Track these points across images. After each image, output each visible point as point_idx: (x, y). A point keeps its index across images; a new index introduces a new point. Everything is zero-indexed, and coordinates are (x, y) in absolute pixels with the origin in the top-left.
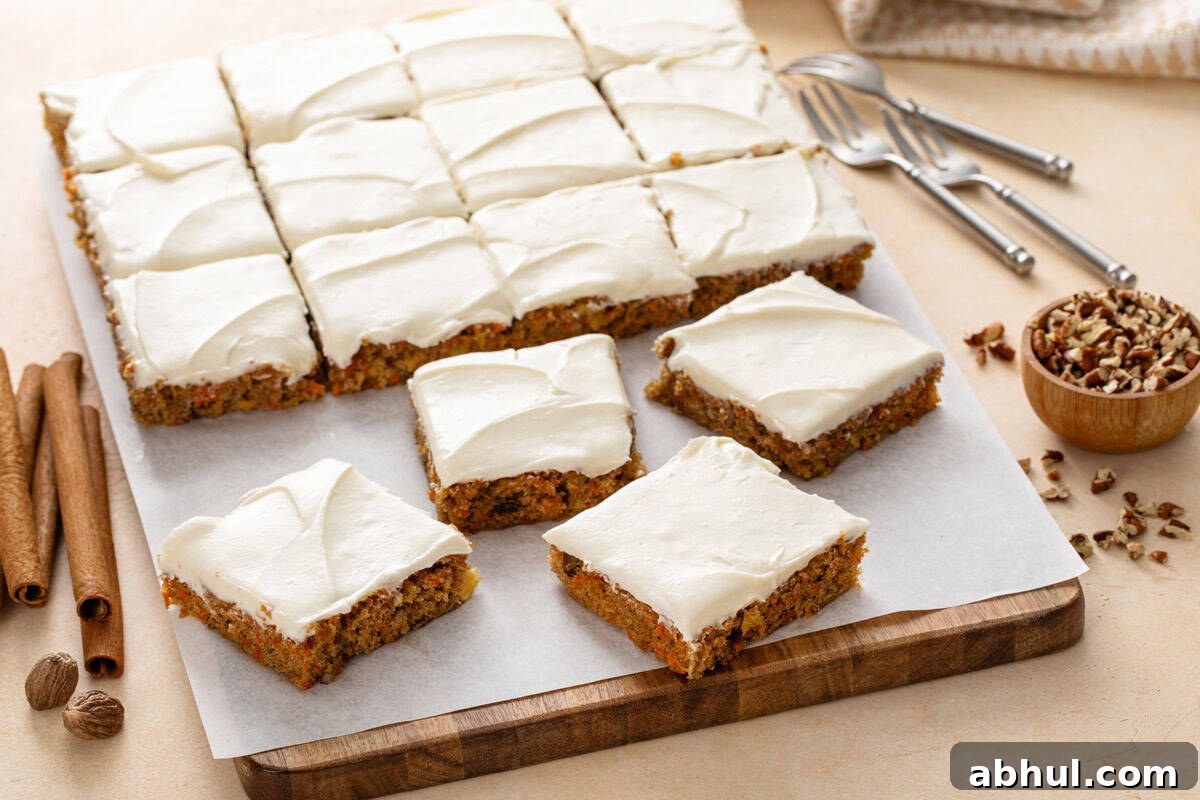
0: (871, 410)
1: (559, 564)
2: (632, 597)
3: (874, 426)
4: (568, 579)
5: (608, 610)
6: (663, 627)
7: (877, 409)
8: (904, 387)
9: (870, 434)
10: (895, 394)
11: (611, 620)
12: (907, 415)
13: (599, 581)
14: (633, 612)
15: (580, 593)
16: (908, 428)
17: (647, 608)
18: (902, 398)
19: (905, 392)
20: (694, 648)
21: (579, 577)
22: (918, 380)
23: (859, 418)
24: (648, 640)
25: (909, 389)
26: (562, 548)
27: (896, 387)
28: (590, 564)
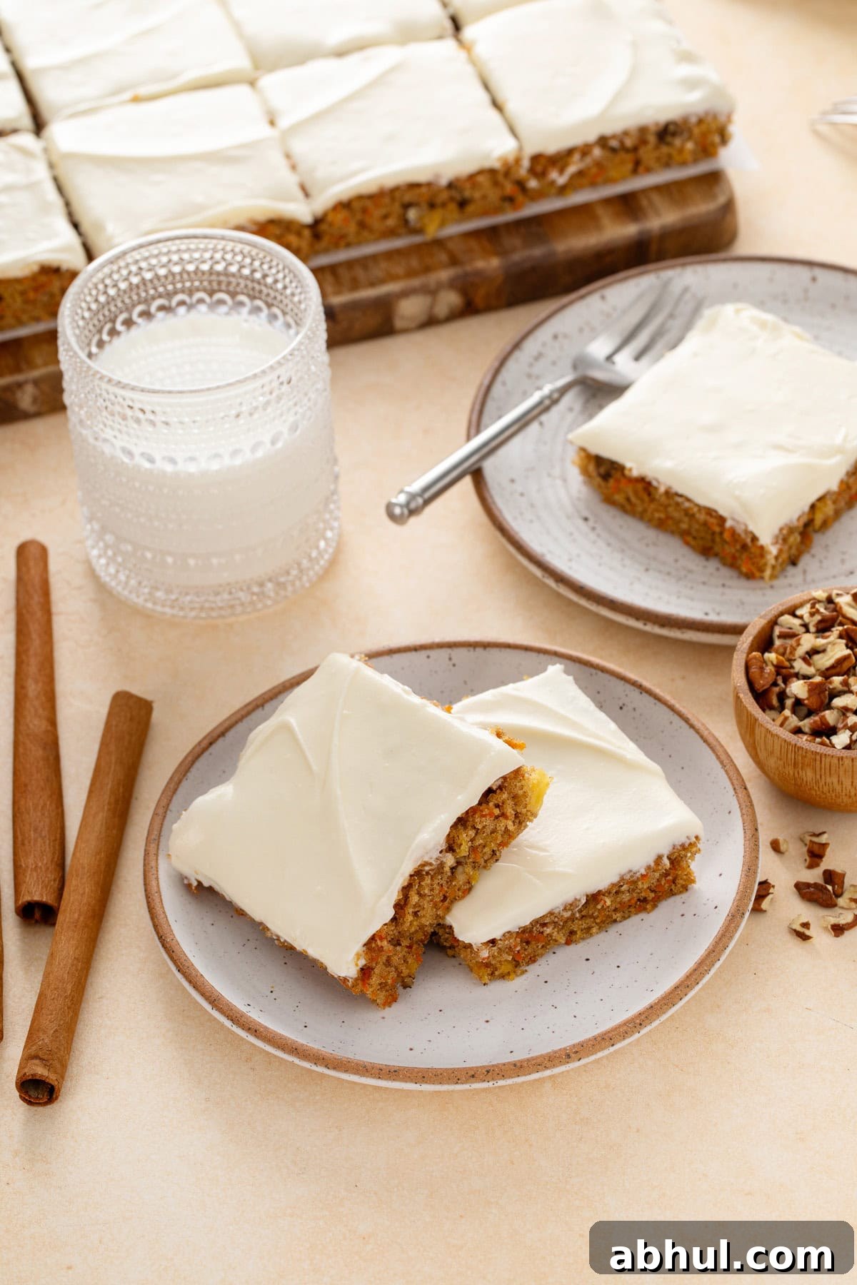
0: (584, 901)
1: (591, 468)
2: (688, 500)
3: (592, 916)
4: (603, 484)
5: (657, 515)
6: (733, 532)
7: (594, 898)
8: (635, 869)
9: (585, 926)
10: (622, 879)
11: (661, 525)
12: (645, 900)
13: (645, 485)
14: (692, 516)
15: (619, 498)
16: (643, 915)
17: (710, 512)
18: (634, 882)
19: (638, 875)
20: (774, 550)
21: (618, 481)
22: (659, 859)
23: (565, 909)
24: (709, 544)
25: (643, 872)
26: (595, 450)
27: (624, 870)
28: (635, 468)
